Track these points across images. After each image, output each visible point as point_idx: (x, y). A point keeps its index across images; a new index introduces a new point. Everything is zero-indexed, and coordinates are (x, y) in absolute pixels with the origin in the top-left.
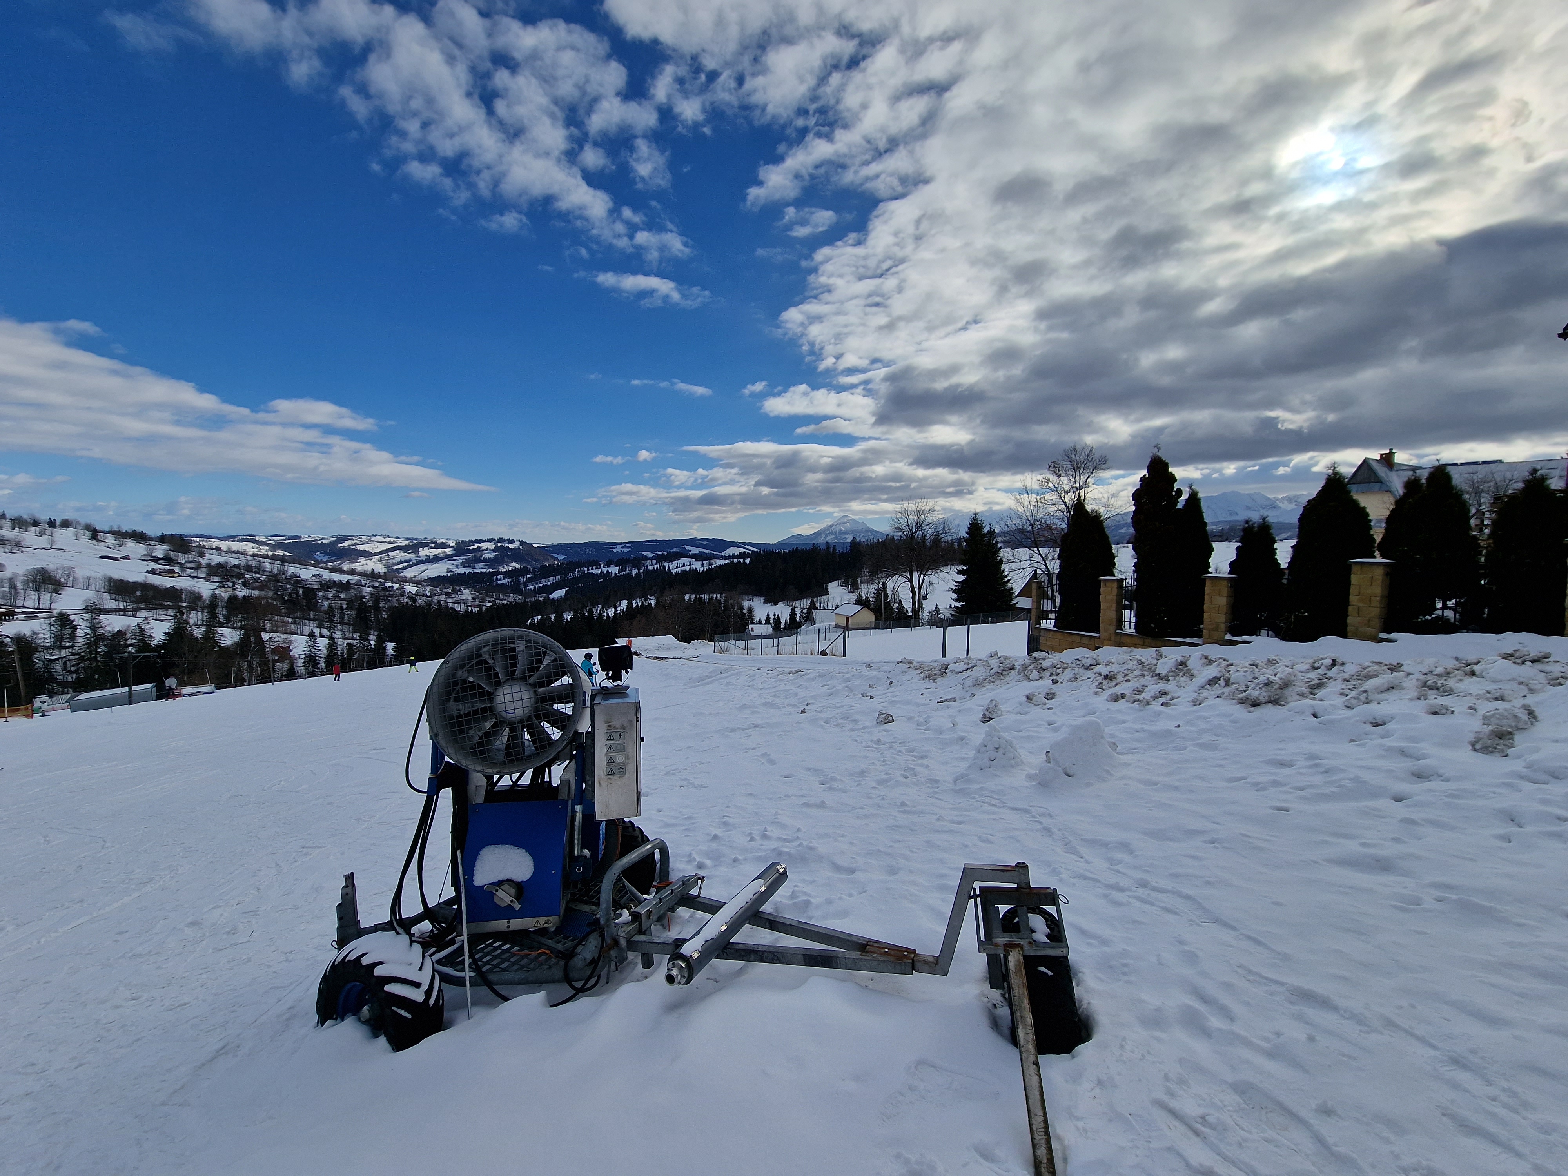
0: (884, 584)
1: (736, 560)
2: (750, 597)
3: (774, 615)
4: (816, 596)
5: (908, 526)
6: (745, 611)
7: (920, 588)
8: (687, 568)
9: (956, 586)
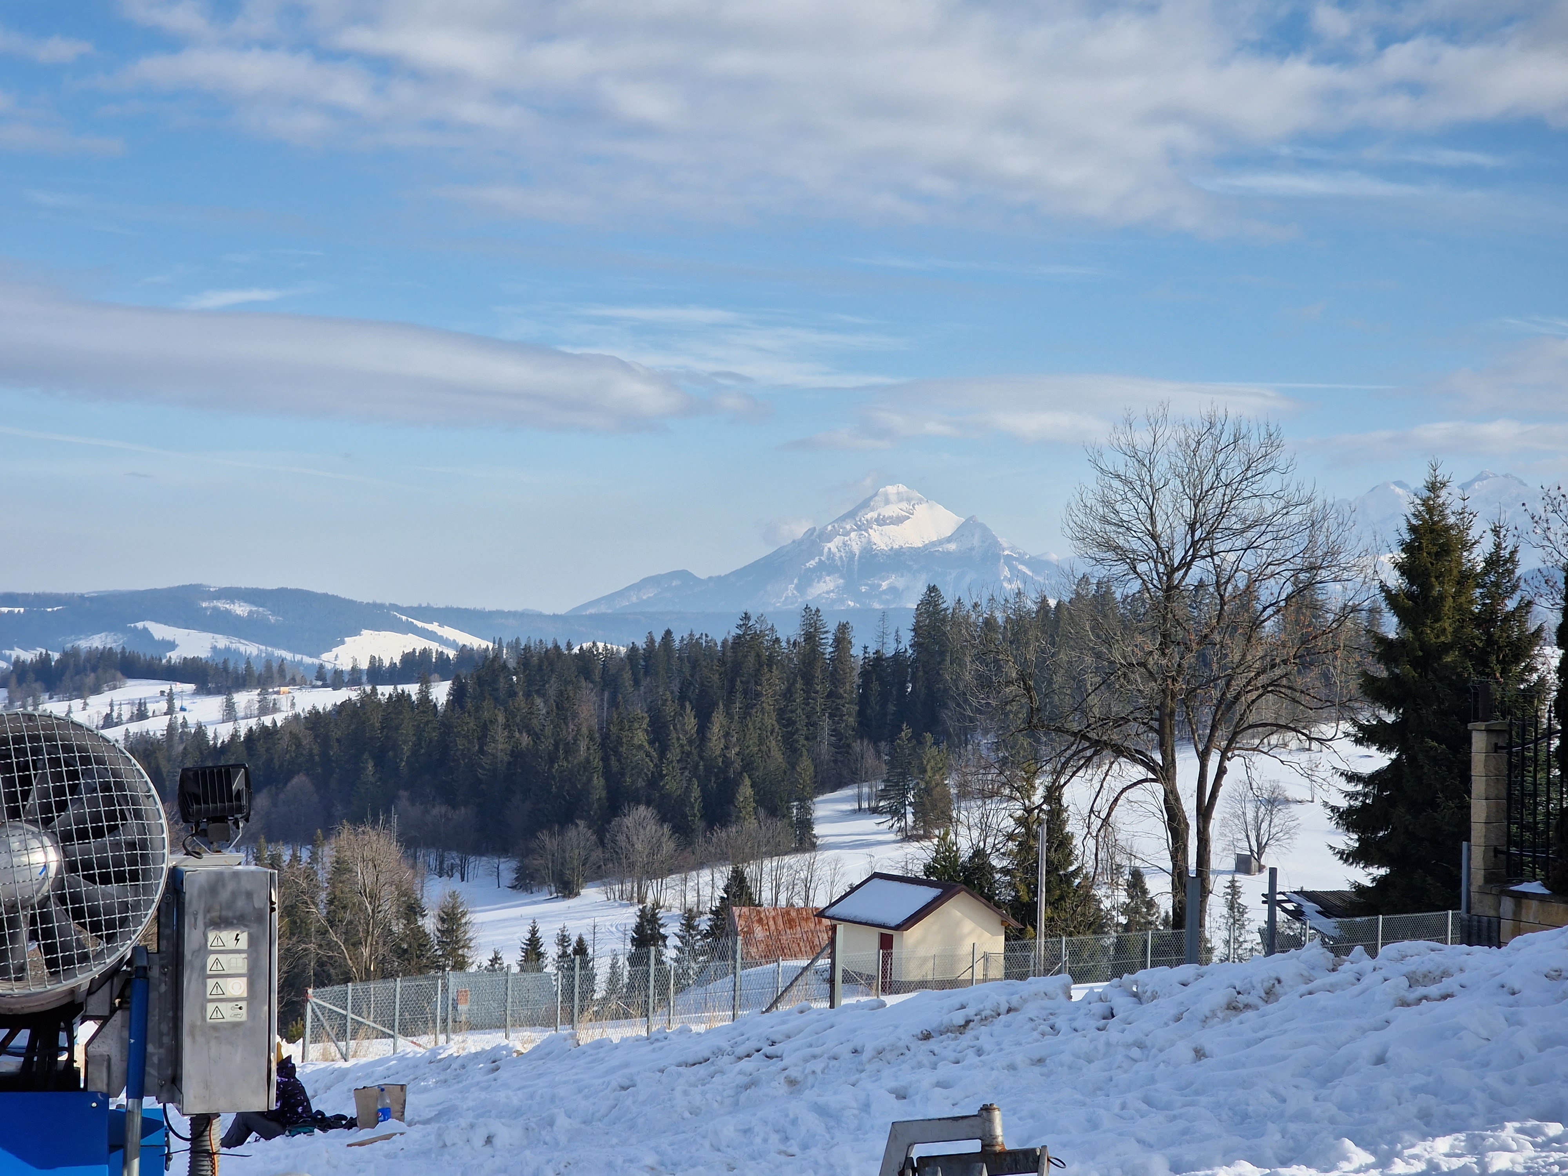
0: (1053, 794)
1: (385, 691)
2: (453, 858)
3: (563, 940)
4: (757, 855)
5: (1154, 537)
6: (430, 924)
7: (1204, 813)
8: (156, 726)
9: (1352, 796)
